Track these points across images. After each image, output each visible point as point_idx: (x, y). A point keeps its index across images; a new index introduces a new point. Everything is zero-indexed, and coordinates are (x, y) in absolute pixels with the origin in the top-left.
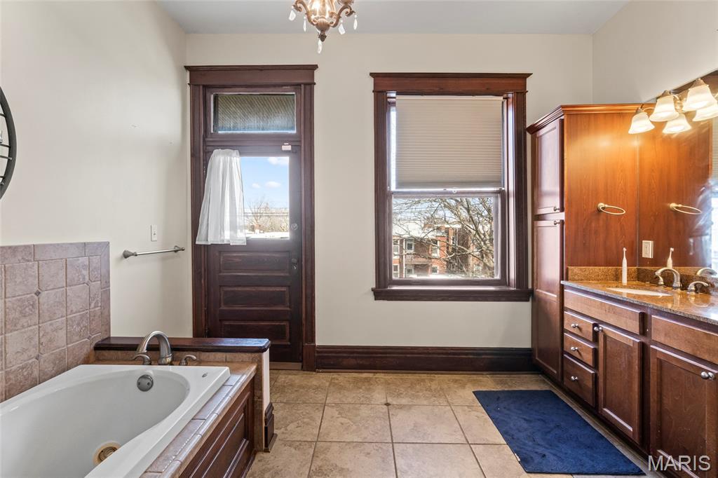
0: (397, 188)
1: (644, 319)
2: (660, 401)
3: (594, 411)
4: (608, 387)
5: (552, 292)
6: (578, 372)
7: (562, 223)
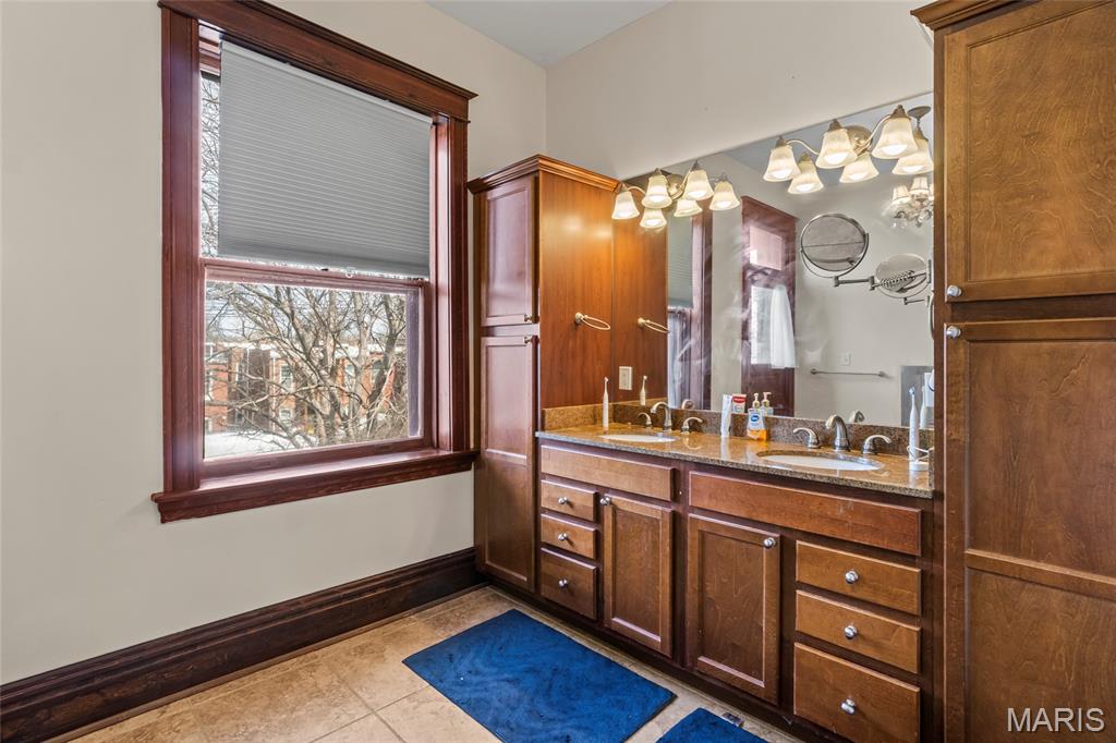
1: (676, 479)
2: (702, 590)
3: (596, 626)
4: (619, 584)
5: (517, 451)
6: (567, 572)
7: (535, 340)
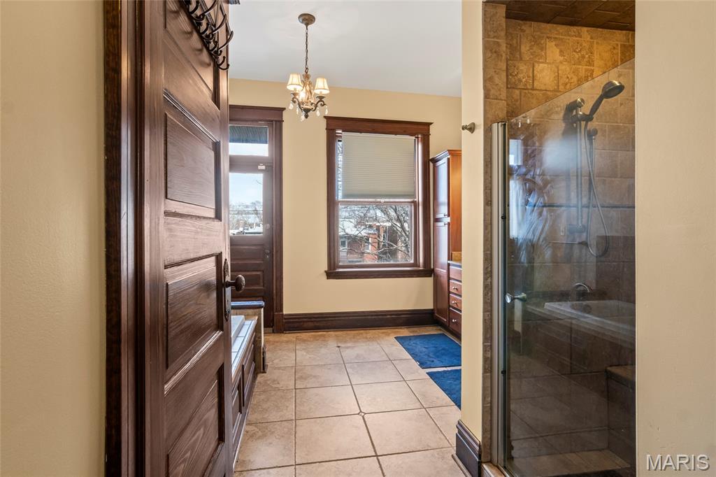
0: (343, 198)
5: (443, 269)
7: (449, 223)
